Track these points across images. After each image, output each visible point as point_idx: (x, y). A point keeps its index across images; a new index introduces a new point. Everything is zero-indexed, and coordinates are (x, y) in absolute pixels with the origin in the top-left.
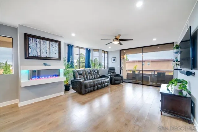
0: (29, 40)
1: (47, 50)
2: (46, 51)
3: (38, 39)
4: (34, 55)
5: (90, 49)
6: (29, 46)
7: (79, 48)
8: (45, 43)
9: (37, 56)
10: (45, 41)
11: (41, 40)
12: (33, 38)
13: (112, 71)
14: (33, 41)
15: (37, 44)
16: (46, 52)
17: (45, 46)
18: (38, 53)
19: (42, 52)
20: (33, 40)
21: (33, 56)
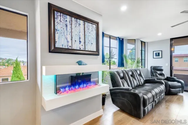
0: (56, 17)
1: (81, 36)
2: (80, 38)
3: (68, 17)
4: (63, 45)
5: (123, 39)
6: (56, 28)
7: (110, 37)
8: (78, 25)
9: (66, 47)
10: (78, 20)
11: (73, 19)
12: (62, 14)
13: (159, 72)
14: (62, 20)
15: (66, 26)
16: (80, 41)
17: (78, 31)
18: (68, 42)
19: (74, 41)
20: (62, 17)
21: (61, 47)
